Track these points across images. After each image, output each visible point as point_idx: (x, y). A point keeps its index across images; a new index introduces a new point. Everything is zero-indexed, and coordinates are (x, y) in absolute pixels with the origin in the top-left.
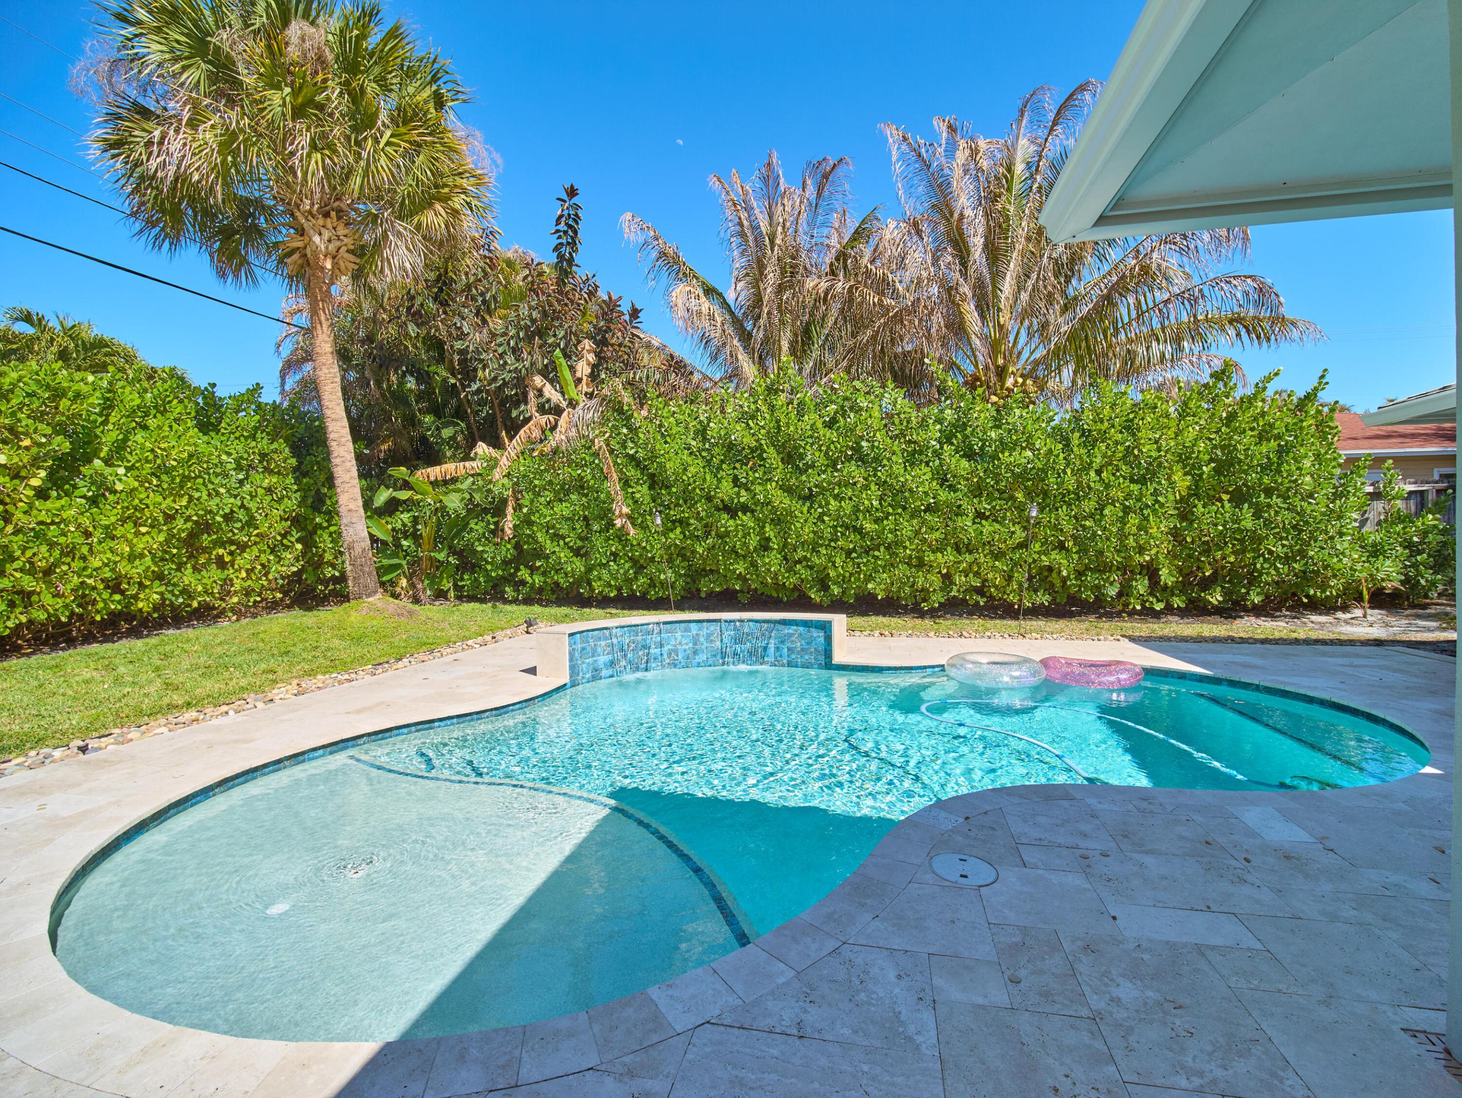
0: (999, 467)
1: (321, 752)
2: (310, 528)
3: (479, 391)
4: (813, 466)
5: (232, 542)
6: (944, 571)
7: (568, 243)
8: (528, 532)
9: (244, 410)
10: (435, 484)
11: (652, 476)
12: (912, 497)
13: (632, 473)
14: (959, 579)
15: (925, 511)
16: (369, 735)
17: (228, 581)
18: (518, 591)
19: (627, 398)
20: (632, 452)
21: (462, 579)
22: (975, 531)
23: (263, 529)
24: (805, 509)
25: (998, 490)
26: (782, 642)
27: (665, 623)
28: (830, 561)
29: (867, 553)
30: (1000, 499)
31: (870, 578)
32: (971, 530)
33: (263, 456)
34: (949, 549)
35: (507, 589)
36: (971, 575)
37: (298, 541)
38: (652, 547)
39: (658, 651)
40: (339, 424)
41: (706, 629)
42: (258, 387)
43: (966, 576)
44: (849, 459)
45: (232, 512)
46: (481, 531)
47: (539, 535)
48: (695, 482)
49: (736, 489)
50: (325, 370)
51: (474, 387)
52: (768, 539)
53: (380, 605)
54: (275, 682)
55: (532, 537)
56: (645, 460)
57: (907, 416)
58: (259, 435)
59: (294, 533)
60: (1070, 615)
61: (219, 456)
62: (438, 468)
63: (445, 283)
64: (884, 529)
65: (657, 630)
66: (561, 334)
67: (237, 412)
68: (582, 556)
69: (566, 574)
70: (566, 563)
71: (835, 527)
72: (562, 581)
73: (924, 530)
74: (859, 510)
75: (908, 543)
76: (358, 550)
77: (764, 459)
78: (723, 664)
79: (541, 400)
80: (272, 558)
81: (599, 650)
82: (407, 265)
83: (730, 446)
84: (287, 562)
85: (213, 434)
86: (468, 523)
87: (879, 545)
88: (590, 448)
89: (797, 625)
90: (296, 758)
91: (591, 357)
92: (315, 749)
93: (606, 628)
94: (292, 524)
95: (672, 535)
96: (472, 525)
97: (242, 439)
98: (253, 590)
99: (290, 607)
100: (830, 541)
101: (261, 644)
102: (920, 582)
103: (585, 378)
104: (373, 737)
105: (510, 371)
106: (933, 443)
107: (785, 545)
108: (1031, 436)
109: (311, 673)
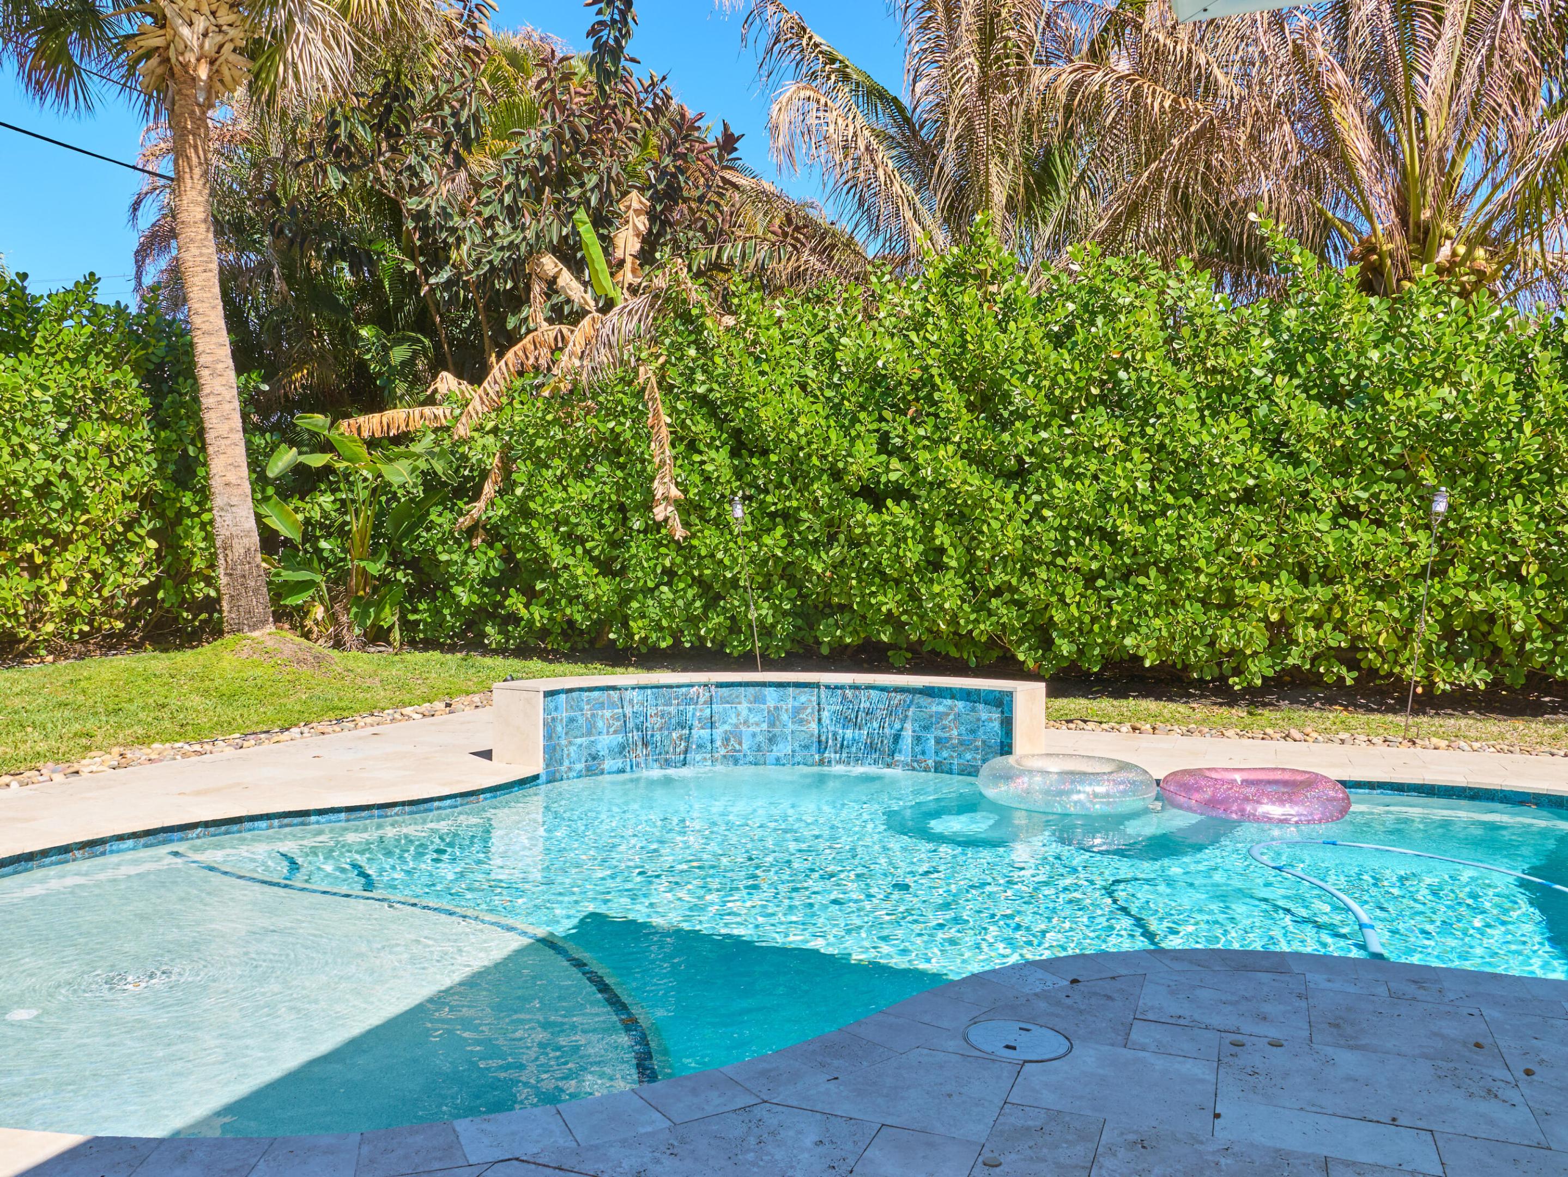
0: (1384, 418)
1: (130, 843)
2: (170, 514)
3: (448, 284)
4: (1024, 418)
5: (47, 533)
6: (1274, 617)
7: (614, 21)
8: (523, 529)
9: (71, 317)
10: (372, 443)
11: (737, 434)
12: (1212, 475)
13: (701, 426)
14: (1305, 633)
15: (1238, 502)
16: (207, 824)
17: (39, 597)
18: (506, 633)
19: (695, 293)
20: (701, 390)
21: (415, 611)
22: (1336, 540)
23: (96, 512)
24: (1009, 495)
25: (1383, 462)
26: (926, 728)
27: (720, 685)
28: (1054, 592)
29: (1125, 578)
30: (1389, 480)
31: (1128, 627)
32: (1328, 539)
33: (99, 392)
34: (1284, 575)
35: (489, 629)
36: (1328, 627)
37: (151, 534)
38: (734, 560)
39: (705, 733)
40: (214, 339)
41: (794, 697)
42: (92, 280)
43: (1318, 627)
44: (1093, 403)
45: (48, 483)
46: (447, 527)
47: (541, 534)
48: (809, 443)
49: (884, 457)
50: (194, 251)
51: (445, 275)
52: (942, 551)
53: (270, 644)
54: (87, 748)
55: (530, 539)
56: (724, 404)
57: (1207, 321)
58: (92, 358)
59: (144, 522)
60: (1535, 710)
61: (29, 391)
62: (377, 415)
63: (395, 98)
64: (1156, 535)
65: (704, 695)
66: (591, 180)
67: (60, 320)
68: (614, 574)
69: (586, 606)
70: (586, 586)
71: (1063, 530)
72: (578, 617)
73: (1236, 537)
74: (1109, 498)
75: (1202, 563)
76: (238, 550)
77: (935, 403)
78: (821, 763)
79: (555, 299)
80: (108, 561)
81: (600, 724)
82: (327, 74)
83: (877, 379)
84: (132, 570)
85: (21, 355)
86: (428, 514)
87: (1148, 564)
88: (630, 383)
89: (953, 697)
90: (92, 846)
91: (642, 223)
92: (121, 838)
93: (614, 688)
94: (142, 507)
95: (767, 540)
96: (433, 517)
97: (66, 364)
98: (79, 614)
99: (138, 647)
100: (1059, 554)
101: (81, 698)
102: (1225, 638)
103: (629, 260)
104: (212, 829)
105: (502, 249)
106: (1258, 372)
107: (973, 561)
108: (1452, 357)
109: (144, 740)
